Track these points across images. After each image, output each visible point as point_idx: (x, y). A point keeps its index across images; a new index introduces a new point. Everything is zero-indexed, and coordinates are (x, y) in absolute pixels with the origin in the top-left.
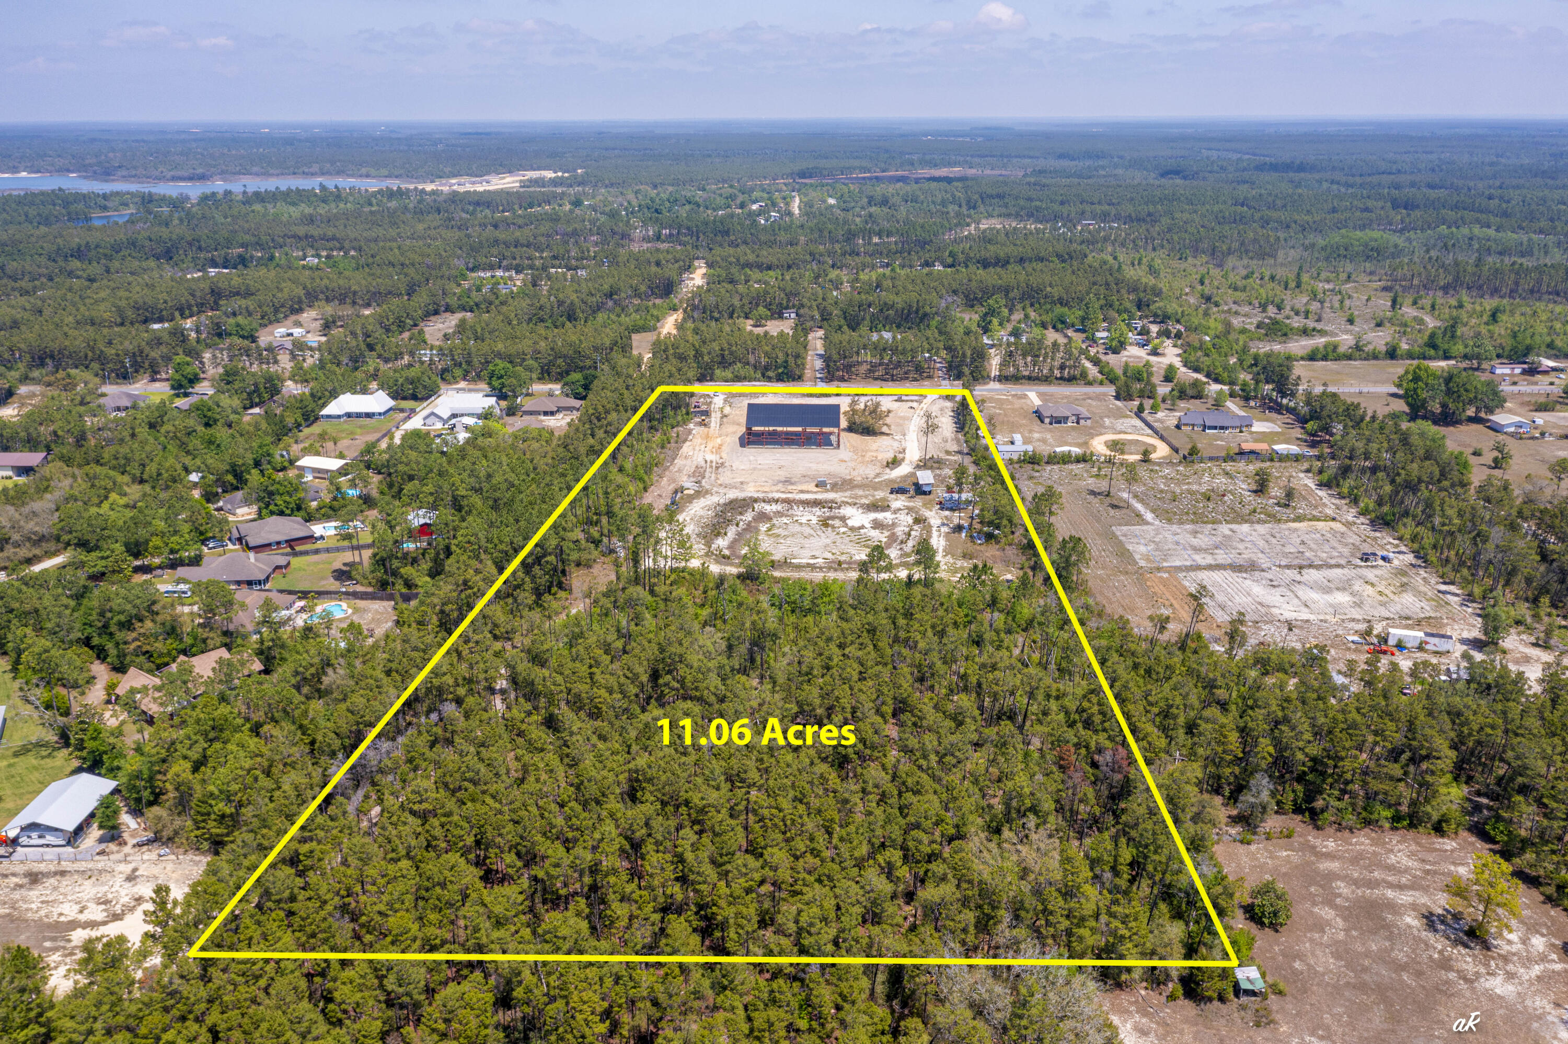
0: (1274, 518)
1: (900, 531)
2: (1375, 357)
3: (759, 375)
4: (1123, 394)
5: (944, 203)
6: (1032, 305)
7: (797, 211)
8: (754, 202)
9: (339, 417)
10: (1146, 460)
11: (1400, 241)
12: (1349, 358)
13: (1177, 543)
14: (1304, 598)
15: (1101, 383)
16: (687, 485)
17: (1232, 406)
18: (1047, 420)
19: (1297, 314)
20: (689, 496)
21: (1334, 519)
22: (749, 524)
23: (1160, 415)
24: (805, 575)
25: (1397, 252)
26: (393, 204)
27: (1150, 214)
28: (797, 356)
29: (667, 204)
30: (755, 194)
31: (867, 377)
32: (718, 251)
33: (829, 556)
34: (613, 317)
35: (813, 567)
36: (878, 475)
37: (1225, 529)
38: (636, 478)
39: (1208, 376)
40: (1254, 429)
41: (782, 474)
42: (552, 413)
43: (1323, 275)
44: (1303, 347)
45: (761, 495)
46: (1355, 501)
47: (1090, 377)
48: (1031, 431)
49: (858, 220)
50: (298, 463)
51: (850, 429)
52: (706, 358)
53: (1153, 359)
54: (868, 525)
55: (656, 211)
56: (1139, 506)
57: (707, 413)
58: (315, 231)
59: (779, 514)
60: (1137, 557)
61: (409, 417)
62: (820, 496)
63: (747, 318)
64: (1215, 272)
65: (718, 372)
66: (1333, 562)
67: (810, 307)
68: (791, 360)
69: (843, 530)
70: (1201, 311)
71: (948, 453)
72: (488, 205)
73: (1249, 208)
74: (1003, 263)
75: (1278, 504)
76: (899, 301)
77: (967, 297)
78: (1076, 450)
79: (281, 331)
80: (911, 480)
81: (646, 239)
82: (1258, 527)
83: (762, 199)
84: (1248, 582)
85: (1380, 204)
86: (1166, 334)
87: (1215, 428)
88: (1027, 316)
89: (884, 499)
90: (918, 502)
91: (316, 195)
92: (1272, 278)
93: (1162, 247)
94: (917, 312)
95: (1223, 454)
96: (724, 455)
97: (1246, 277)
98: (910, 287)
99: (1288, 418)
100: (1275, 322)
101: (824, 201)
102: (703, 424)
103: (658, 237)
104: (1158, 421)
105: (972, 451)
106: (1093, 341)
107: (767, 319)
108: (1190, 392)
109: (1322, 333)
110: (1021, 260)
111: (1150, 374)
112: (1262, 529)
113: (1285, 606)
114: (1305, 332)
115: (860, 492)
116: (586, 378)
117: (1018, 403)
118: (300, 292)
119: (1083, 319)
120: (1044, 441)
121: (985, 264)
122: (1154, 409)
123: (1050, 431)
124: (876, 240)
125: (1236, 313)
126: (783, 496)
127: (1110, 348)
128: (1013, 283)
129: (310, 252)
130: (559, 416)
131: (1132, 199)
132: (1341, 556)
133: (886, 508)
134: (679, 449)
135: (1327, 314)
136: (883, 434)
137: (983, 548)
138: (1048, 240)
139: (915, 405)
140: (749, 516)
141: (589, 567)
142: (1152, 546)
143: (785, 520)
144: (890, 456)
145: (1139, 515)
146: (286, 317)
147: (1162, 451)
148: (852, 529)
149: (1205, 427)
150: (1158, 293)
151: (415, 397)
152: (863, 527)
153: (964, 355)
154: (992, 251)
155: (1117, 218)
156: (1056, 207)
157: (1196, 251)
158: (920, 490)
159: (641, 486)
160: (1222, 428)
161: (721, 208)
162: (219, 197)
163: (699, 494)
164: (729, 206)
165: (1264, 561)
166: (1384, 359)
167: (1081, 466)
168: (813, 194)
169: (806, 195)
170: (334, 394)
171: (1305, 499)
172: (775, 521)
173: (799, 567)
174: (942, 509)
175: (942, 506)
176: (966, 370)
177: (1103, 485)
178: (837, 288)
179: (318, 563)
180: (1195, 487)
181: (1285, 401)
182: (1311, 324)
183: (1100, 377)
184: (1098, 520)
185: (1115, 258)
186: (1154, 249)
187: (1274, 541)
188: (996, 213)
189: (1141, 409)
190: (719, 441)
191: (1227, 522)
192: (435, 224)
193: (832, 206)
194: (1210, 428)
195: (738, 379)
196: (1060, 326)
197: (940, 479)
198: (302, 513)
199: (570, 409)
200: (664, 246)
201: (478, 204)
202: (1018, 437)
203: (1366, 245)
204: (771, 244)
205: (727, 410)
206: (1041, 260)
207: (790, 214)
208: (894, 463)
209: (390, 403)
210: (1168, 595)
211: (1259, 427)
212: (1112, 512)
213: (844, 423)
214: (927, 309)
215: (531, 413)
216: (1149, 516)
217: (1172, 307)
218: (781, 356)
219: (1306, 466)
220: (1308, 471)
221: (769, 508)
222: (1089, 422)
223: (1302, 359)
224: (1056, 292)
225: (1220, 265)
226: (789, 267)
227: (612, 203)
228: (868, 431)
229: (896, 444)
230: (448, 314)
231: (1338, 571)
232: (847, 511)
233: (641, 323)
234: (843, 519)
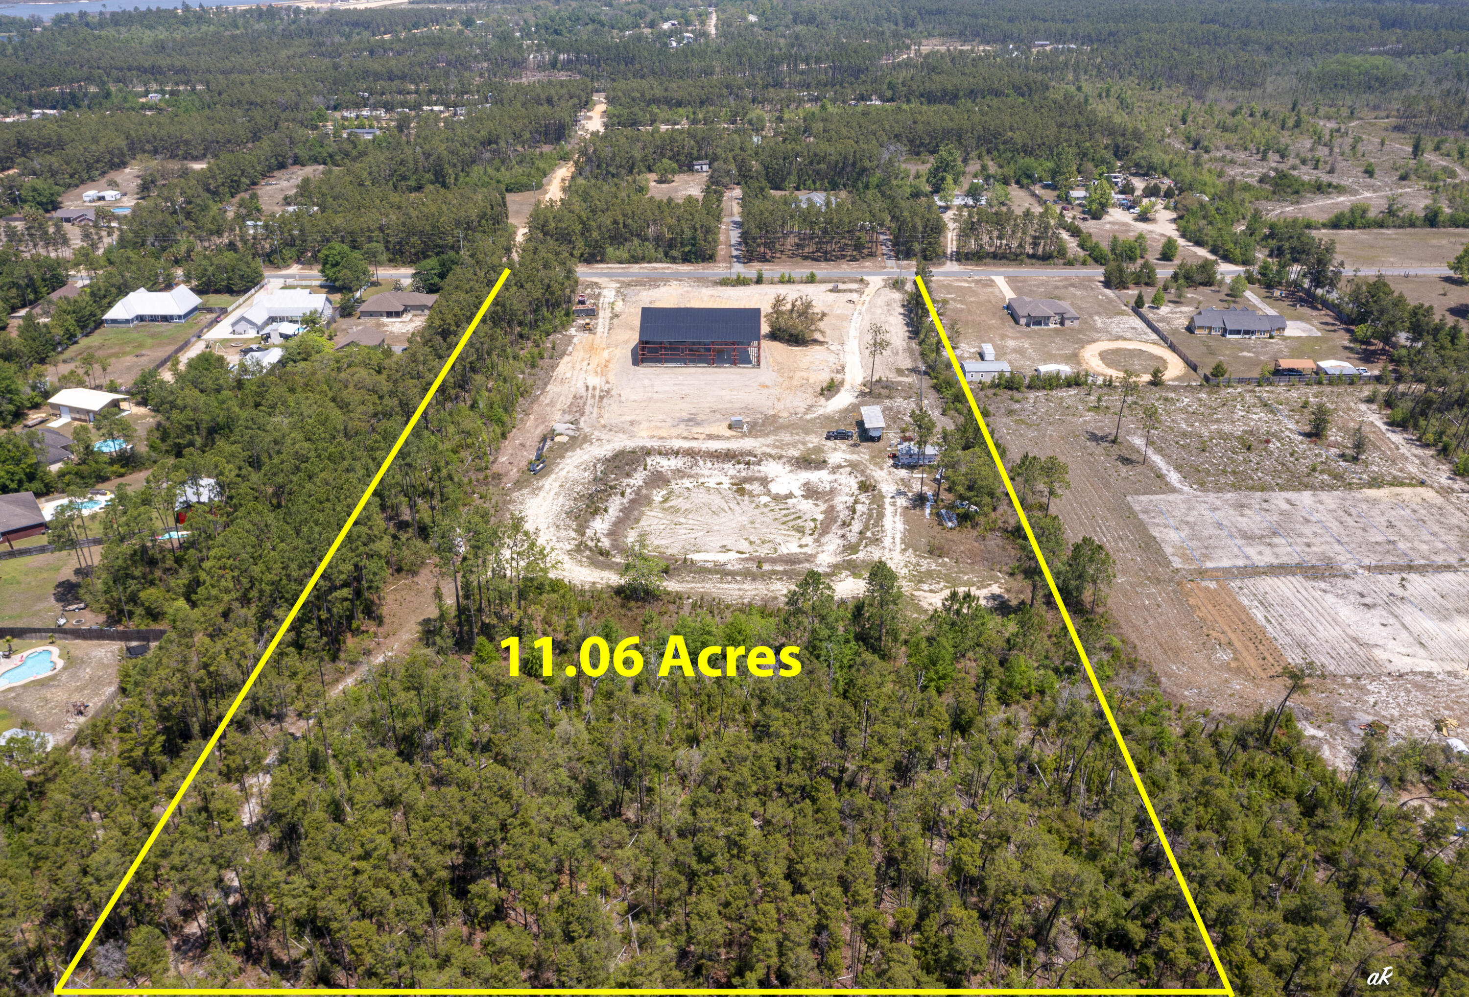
0: (1340, 481)
1: (841, 502)
2: (1412, 225)
3: (661, 255)
4: (1115, 281)
5: (877, 21)
6: (989, 152)
7: (713, 31)
8: (666, 20)
9: (127, 321)
10: (1156, 382)
11: (1401, 67)
12: (1381, 225)
13: (1219, 525)
14: (1416, 629)
15: (1084, 263)
16: (560, 427)
17: (1251, 295)
18: (1023, 321)
19: (1304, 162)
20: (562, 445)
21: (1422, 483)
22: (638, 492)
23: (1164, 310)
24: (713, 587)
25: (1405, 81)
26: (261, 26)
27: (1111, 34)
28: (708, 231)
29: (568, 23)
30: (668, 11)
31: (794, 256)
32: (621, 84)
33: (744, 546)
34: (490, 171)
35: (721, 572)
36: (809, 408)
37: (1279, 499)
38: (491, 419)
39: (1214, 251)
40: (1287, 333)
41: (685, 409)
42: (398, 314)
43: (1322, 112)
44: (1321, 209)
45: (655, 444)
46: (1444, 452)
47: (1070, 255)
48: (1003, 337)
49: (782, 41)
50: (53, 400)
51: (774, 336)
52: (595, 234)
53: (1142, 226)
54: (798, 493)
55: (556, 32)
56: (1157, 459)
57: (592, 313)
58: (163, 61)
59: (680, 473)
60: (1169, 550)
61: (217, 321)
62: (735, 445)
63: (650, 170)
64: (1196, 106)
65: (610, 250)
66: (1439, 560)
67: (725, 161)
68: (700, 234)
69: (765, 499)
70: (1190, 160)
71: (900, 372)
72: (367, 26)
73: (1223, 25)
74: (951, 97)
75: (1342, 456)
76: (832, 150)
77: (911, 141)
78: (1066, 369)
79: (91, 193)
80: (852, 418)
81: (540, 67)
82: (1324, 496)
83: (675, 17)
84: (1330, 599)
85: (1367, 22)
86: (1153, 192)
87: (1238, 332)
88: (984, 168)
89: (818, 449)
90: (863, 454)
91: (176, 16)
92: (1265, 114)
93: (1130, 73)
94: (854, 164)
95: (1256, 374)
96: (611, 378)
97: (1234, 114)
98: (844, 132)
99: (1325, 315)
100: (1282, 176)
101: (745, 19)
102: (586, 328)
103: (554, 64)
104: (1162, 319)
105: (931, 371)
106: (1066, 200)
107: (674, 172)
108: (1198, 278)
109: (1340, 190)
110: (972, 94)
111: (1144, 250)
112: (1331, 499)
113: (1391, 644)
114: (1320, 188)
115: (787, 438)
116: (442, 264)
117: (984, 293)
118: (121, 143)
119: (1054, 173)
120: (1021, 352)
121: (930, 98)
122: (1156, 303)
123: (1028, 336)
124: (803, 67)
125: (1232, 162)
126: (686, 445)
127: (1089, 212)
128: (967, 125)
129: (154, 86)
130: (406, 317)
131: (1088, 16)
132: (1448, 549)
133: (821, 464)
134: (554, 367)
135: (1341, 165)
136: (815, 341)
137: (955, 535)
138: (1000, 67)
139: (854, 296)
140: (638, 479)
141: (415, 573)
142: (1185, 532)
143: (687, 483)
144: (823, 377)
145: (1160, 476)
146: (103, 173)
147: (1174, 368)
148: (777, 498)
149: (1225, 331)
150: (1137, 135)
151: (230, 290)
152: (790, 495)
153: (914, 227)
154: (939, 82)
155: (1074, 38)
156: (1006, 26)
157: (1172, 78)
158: (866, 436)
159: (498, 431)
160: (1247, 332)
161: (628, 28)
162: (75, 18)
163: (576, 441)
164: (637, 26)
165: (1345, 559)
166: (1422, 226)
167: (1073, 391)
168: (732, 10)
169: (724, 11)
170: (123, 290)
171: (1378, 448)
172: (673, 485)
173: (703, 571)
174: (895, 466)
175: (897, 461)
176: (917, 247)
177: (1105, 424)
178: (757, 131)
179: (40, 569)
180: (1227, 428)
181: (1319, 291)
182: (1325, 178)
183: (1081, 253)
184: (1107, 485)
185: (1079, 89)
186: (1121, 77)
187: (1350, 521)
188: (936, 32)
189: (1139, 303)
190: (606, 354)
191: (1282, 488)
192: (303, 50)
193: (753, 25)
194: (1233, 332)
195: (635, 259)
196: (1025, 181)
197: (892, 416)
198: (36, 485)
199: (422, 308)
200: (563, 76)
201: (356, 24)
202: (989, 350)
203: (1367, 73)
204: (684, 73)
205: (619, 306)
206: (997, 93)
207: (705, 34)
208: (831, 389)
209: (195, 300)
210: (1222, 624)
211: (1295, 329)
212: (1124, 470)
213: (765, 328)
214: (867, 164)
215: (371, 314)
216: (1174, 477)
217: (1158, 157)
218: (688, 233)
219: (1366, 392)
220: (1370, 400)
221: (667, 464)
222: (1076, 322)
223: (1324, 226)
224: (1019, 137)
225: (1199, 97)
226: (702, 103)
227: (506, 23)
228: (796, 339)
229: (832, 358)
230: (296, 168)
231: (1449, 576)
232: (770, 468)
233: (524, 180)
234: (764, 481)
